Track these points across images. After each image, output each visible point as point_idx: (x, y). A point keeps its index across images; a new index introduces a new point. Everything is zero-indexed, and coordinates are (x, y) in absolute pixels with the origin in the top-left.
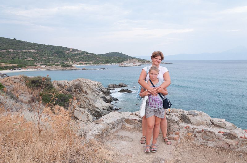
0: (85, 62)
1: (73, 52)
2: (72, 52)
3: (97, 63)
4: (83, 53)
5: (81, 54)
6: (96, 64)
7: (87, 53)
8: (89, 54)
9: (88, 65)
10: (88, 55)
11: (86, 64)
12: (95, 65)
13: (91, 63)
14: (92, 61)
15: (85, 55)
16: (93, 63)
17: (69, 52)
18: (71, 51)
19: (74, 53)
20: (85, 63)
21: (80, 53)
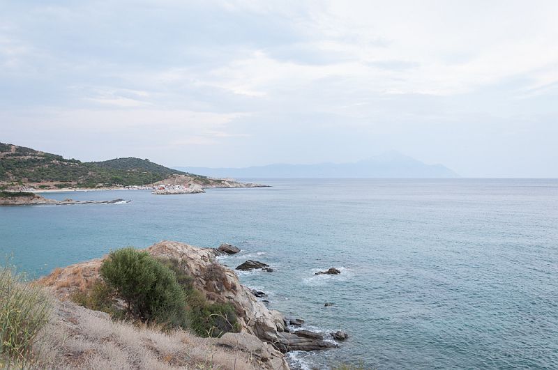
0: (55, 183)
1: (21, 156)
2: (15, 155)
3: (90, 183)
4: (48, 158)
5: (44, 160)
6: (87, 187)
7: (60, 158)
8: (66, 161)
9: (64, 190)
10: (62, 165)
11: (60, 187)
12: (86, 190)
13: (73, 183)
14: (74, 180)
15: (54, 165)
16: (79, 186)
17: (8, 155)
18: (13, 151)
19: (21, 158)
20: (55, 185)
21: (39, 158)
